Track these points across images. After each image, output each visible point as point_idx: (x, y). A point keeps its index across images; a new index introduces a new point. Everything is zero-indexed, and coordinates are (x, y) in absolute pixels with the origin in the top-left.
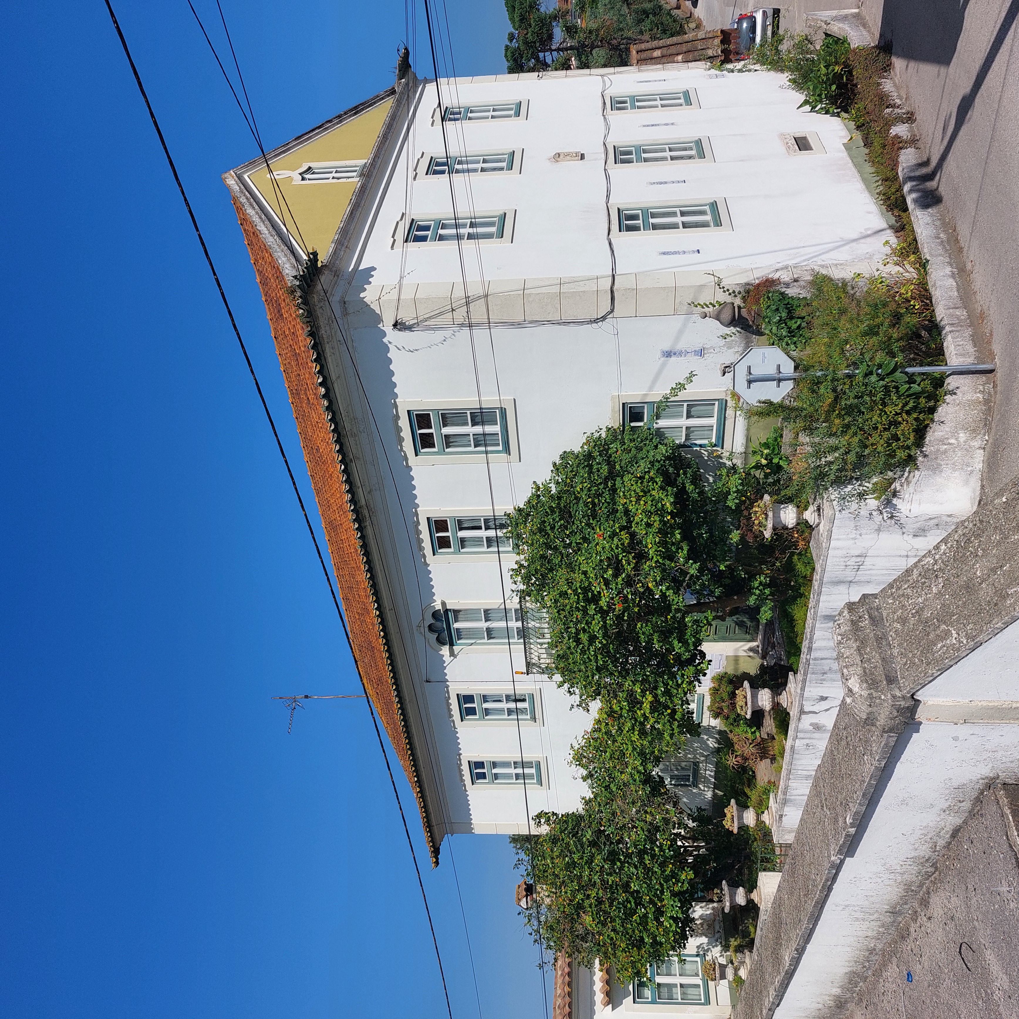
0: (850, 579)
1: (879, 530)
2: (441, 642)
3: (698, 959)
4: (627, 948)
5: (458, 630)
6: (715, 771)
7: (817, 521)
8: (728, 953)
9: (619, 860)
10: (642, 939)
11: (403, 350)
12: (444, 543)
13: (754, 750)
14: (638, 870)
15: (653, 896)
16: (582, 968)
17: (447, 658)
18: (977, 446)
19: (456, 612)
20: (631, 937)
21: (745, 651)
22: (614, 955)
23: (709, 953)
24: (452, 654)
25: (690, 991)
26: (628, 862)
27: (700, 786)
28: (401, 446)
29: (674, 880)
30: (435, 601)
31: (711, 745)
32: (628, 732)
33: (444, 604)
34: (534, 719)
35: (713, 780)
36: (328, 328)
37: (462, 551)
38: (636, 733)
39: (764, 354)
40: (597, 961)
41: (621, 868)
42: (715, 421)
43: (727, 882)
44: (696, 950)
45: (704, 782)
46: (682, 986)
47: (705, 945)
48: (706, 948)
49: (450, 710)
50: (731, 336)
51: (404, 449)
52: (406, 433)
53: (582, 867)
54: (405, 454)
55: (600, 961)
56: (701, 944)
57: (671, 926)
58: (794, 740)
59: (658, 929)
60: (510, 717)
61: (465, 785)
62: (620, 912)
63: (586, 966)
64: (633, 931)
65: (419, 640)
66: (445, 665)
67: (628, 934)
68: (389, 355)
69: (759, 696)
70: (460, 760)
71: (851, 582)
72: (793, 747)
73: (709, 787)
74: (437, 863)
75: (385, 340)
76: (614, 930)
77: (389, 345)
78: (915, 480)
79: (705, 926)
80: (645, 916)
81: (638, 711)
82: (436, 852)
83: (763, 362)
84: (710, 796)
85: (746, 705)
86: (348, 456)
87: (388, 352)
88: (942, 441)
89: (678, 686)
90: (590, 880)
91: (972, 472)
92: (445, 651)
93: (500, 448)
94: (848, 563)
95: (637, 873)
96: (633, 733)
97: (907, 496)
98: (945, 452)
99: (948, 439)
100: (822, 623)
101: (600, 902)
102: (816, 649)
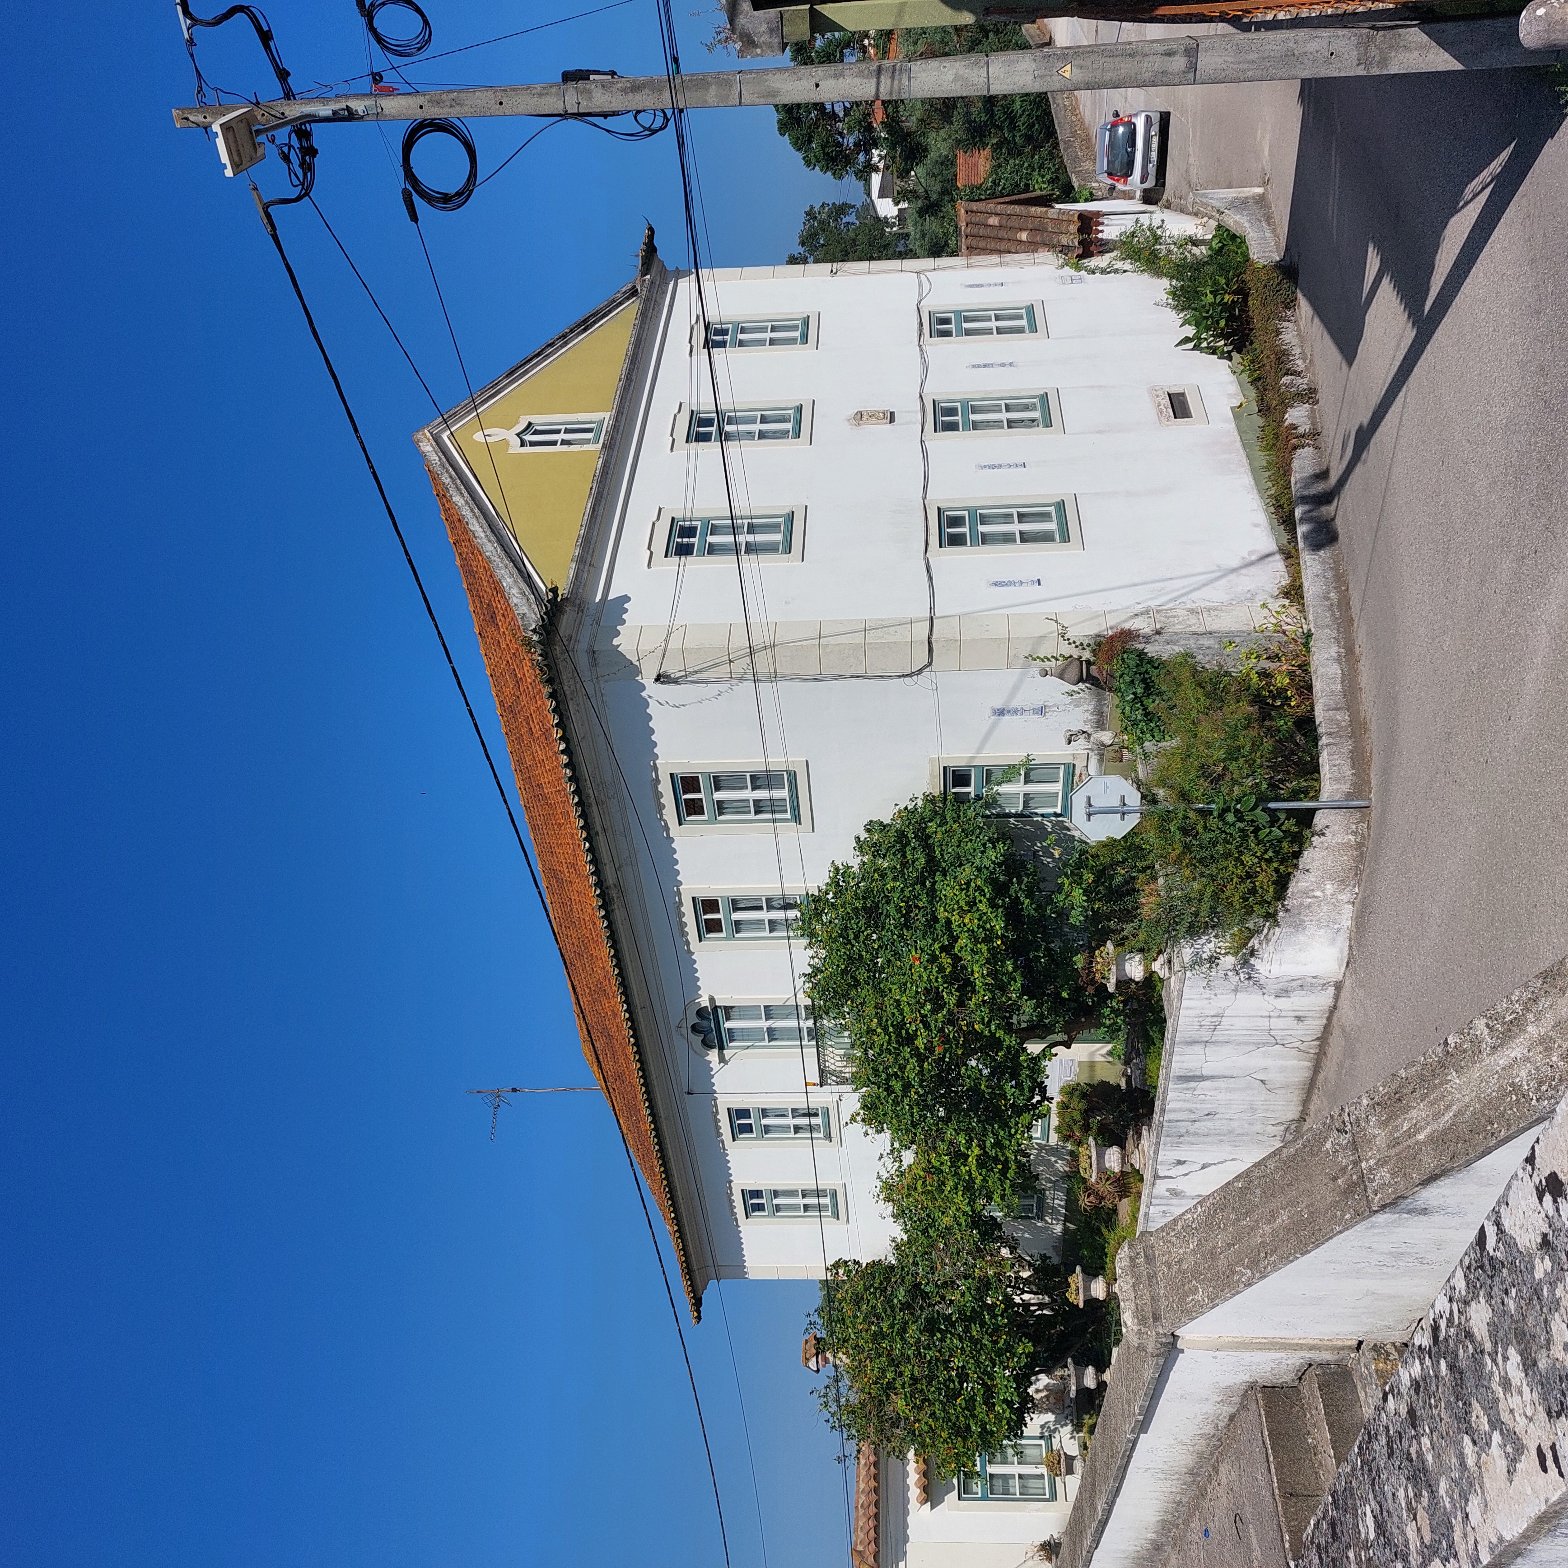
0: (1206, 1039)
1: (1236, 990)
2: (707, 1045)
3: (1042, 1442)
4: (950, 1438)
5: (730, 1030)
6: (1066, 1201)
7: (1167, 975)
9: (940, 1330)
10: (968, 1427)
11: (667, 705)
12: (714, 926)
13: (1111, 1189)
14: (962, 1343)
15: (983, 1373)
16: (893, 1459)
17: (715, 1064)
18: (1345, 901)
19: (728, 1009)
20: (954, 1424)
21: (1102, 1055)
22: (933, 1445)
23: (1057, 1435)
24: (722, 1060)
25: (1032, 1483)
26: (951, 1333)
27: (1047, 1218)
28: (661, 815)
29: (1008, 1354)
30: (701, 997)
31: (1060, 1169)
32: (949, 1192)
33: (712, 1000)
34: (829, 1138)
35: (1064, 1211)
36: (572, 682)
37: (737, 936)
38: (960, 1193)
39: (1105, 783)
40: (911, 1455)
41: (942, 1340)
42: (1061, 788)
43: (1073, 1359)
44: (1040, 1430)
45: (1051, 1214)
46: (1021, 1476)
47: (1051, 1425)
48: (1052, 1428)
49: (718, 1128)
50: (1079, 693)
51: (665, 817)
52: (668, 799)
53: (893, 1340)
54: (666, 824)
55: (916, 1450)
56: (1046, 1423)
57: (1004, 1412)
58: (1148, 1207)
59: (988, 1415)
60: (797, 1136)
61: (736, 1220)
62: (940, 1394)
63: (898, 1457)
64: (958, 1417)
65: (680, 1044)
66: (712, 1073)
67: (950, 1421)
68: (648, 711)
69: (1107, 1157)
70: (731, 1188)
71: (1207, 1042)
72: (1146, 1215)
73: (1058, 1220)
74: (699, 1318)
75: (644, 694)
76: (933, 1414)
77: (649, 700)
78: (1275, 938)
79: (1052, 1400)
80: (972, 1399)
81: (962, 1167)
82: (698, 1303)
83: (1105, 792)
84: (1059, 1230)
85: (1091, 1166)
86: (594, 828)
87: (648, 707)
88: (1306, 893)
89: (1011, 1136)
90: (902, 1354)
91: (1339, 930)
92: (713, 1056)
93: (788, 815)
94: (1202, 1023)
95: (963, 1347)
96: (956, 1193)
97: (1266, 956)
98: (1309, 906)
99: (1313, 890)
100: (1176, 1084)
101: (914, 1380)
102: (1170, 1111)
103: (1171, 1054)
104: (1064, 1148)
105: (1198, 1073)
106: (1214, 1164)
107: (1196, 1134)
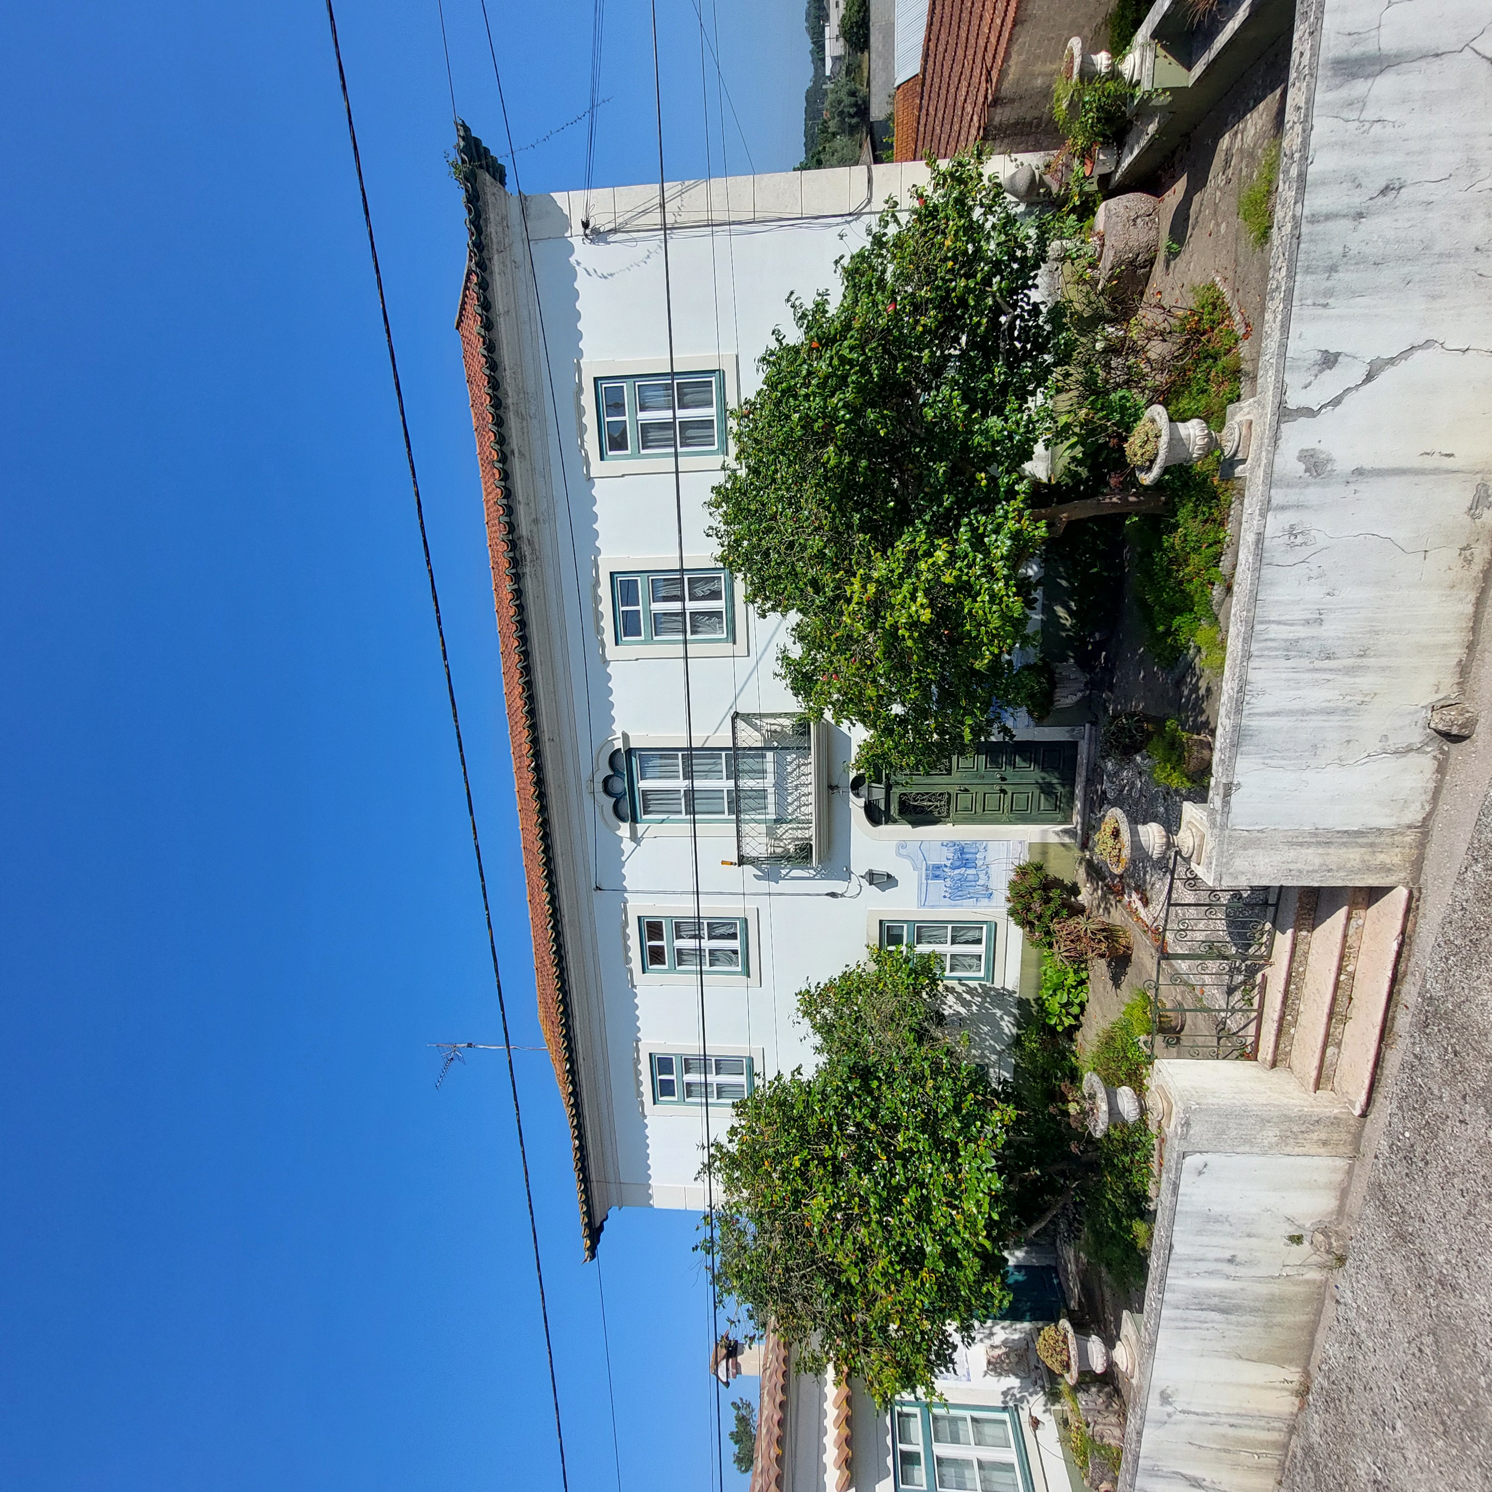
2: (618, 812)
3: (1006, 1416)
5: (645, 793)
8: (1058, 1407)
11: (594, 275)
12: (630, 624)
17: (627, 845)
19: (644, 756)
21: (1057, 833)
23: (1024, 1405)
24: (634, 837)
25: (998, 1477)
28: (583, 441)
30: (614, 733)
31: (1006, 1031)
34: (747, 971)
37: (655, 639)
44: (1001, 1398)
46: (981, 1462)
47: (1016, 1391)
48: (1018, 1396)
49: (627, 949)
51: (586, 446)
52: (590, 419)
54: (587, 455)
56: (1009, 1389)
60: (714, 968)
61: (642, 1103)
66: (623, 859)
68: (576, 285)
70: (638, 1051)
75: (572, 259)
77: (577, 268)
79: (1014, 1359)
86: (509, 444)
92: (624, 829)
93: (715, 445)
104: (1011, 994)
105: (1370, 48)
106: (1393, 360)
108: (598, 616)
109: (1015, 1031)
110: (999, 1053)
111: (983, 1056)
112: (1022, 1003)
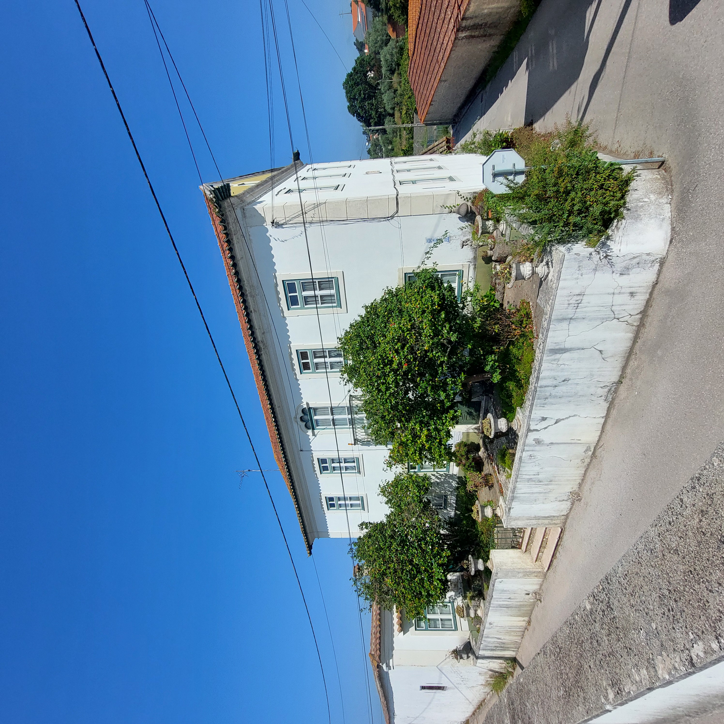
0: (570, 316)
1: (595, 270)
2: (307, 427)
3: (449, 604)
4: (412, 598)
5: (316, 420)
6: (456, 500)
7: (547, 271)
8: (466, 601)
9: (407, 545)
10: (421, 593)
11: (278, 241)
12: (306, 366)
13: (481, 481)
14: (418, 551)
15: (427, 566)
16: (387, 611)
17: (311, 437)
19: (315, 409)
20: (414, 591)
21: (472, 429)
22: (405, 603)
23: (456, 601)
24: (314, 434)
25: (446, 623)
26: (412, 547)
27: (448, 509)
28: (280, 304)
29: (439, 557)
30: (303, 402)
31: (454, 485)
33: (308, 404)
34: (359, 472)
35: (455, 505)
36: (234, 225)
37: (316, 371)
39: (503, 156)
41: (408, 550)
42: (457, 285)
44: (450, 599)
45: (450, 507)
46: (441, 620)
47: (453, 597)
49: (314, 468)
51: (282, 306)
52: (282, 295)
53: (386, 551)
54: (282, 309)
55: (396, 607)
56: (451, 596)
57: (438, 585)
58: (522, 452)
59: (430, 587)
60: (346, 472)
61: (324, 511)
62: (407, 576)
63: (389, 610)
64: (416, 588)
65: (295, 425)
66: (310, 441)
67: (412, 589)
69: (499, 423)
70: (321, 496)
71: (571, 319)
72: (521, 458)
73: (453, 509)
74: (311, 554)
75: (268, 234)
76: (404, 588)
77: (270, 238)
78: (623, 226)
79: (454, 585)
80: (422, 579)
83: (503, 162)
86: (249, 309)
87: (270, 242)
90: (390, 557)
91: (663, 219)
92: (310, 432)
93: (336, 304)
94: (571, 302)
95: (418, 553)
97: (617, 239)
100: (548, 356)
101: (395, 571)
102: (542, 379)
103: (548, 331)
104: (455, 475)
105: (562, 347)
106: (563, 419)
107: (555, 397)
108: (293, 365)
109: (457, 485)
110: (451, 492)
111: (445, 493)
112: (459, 478)
